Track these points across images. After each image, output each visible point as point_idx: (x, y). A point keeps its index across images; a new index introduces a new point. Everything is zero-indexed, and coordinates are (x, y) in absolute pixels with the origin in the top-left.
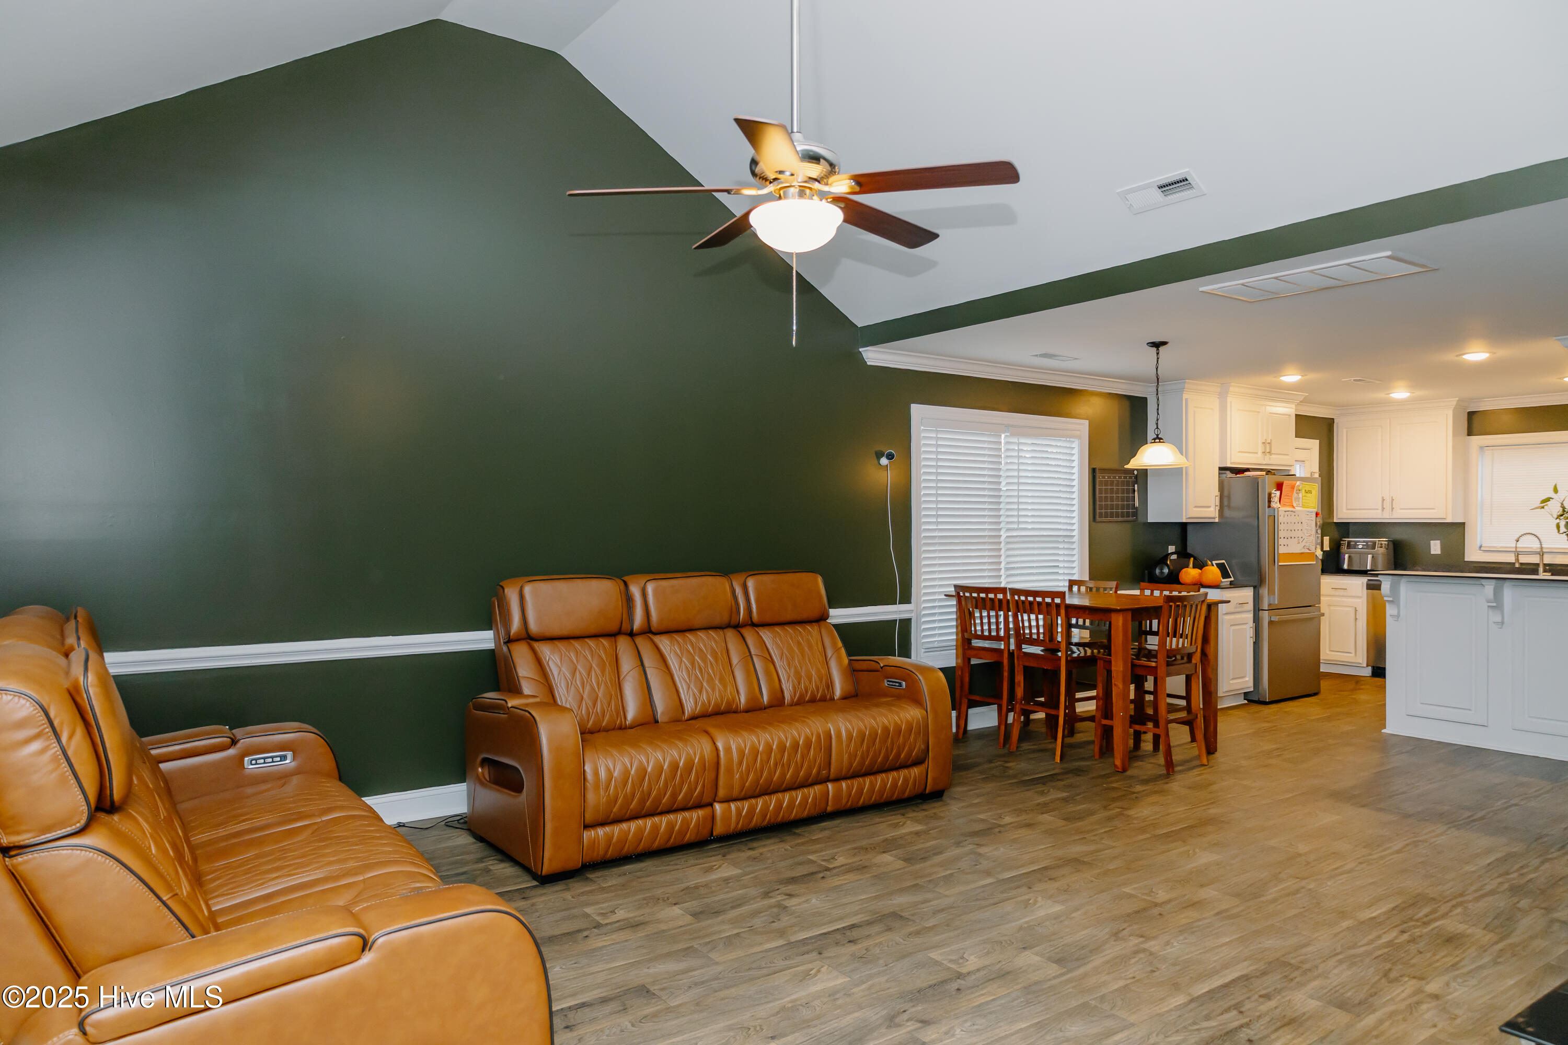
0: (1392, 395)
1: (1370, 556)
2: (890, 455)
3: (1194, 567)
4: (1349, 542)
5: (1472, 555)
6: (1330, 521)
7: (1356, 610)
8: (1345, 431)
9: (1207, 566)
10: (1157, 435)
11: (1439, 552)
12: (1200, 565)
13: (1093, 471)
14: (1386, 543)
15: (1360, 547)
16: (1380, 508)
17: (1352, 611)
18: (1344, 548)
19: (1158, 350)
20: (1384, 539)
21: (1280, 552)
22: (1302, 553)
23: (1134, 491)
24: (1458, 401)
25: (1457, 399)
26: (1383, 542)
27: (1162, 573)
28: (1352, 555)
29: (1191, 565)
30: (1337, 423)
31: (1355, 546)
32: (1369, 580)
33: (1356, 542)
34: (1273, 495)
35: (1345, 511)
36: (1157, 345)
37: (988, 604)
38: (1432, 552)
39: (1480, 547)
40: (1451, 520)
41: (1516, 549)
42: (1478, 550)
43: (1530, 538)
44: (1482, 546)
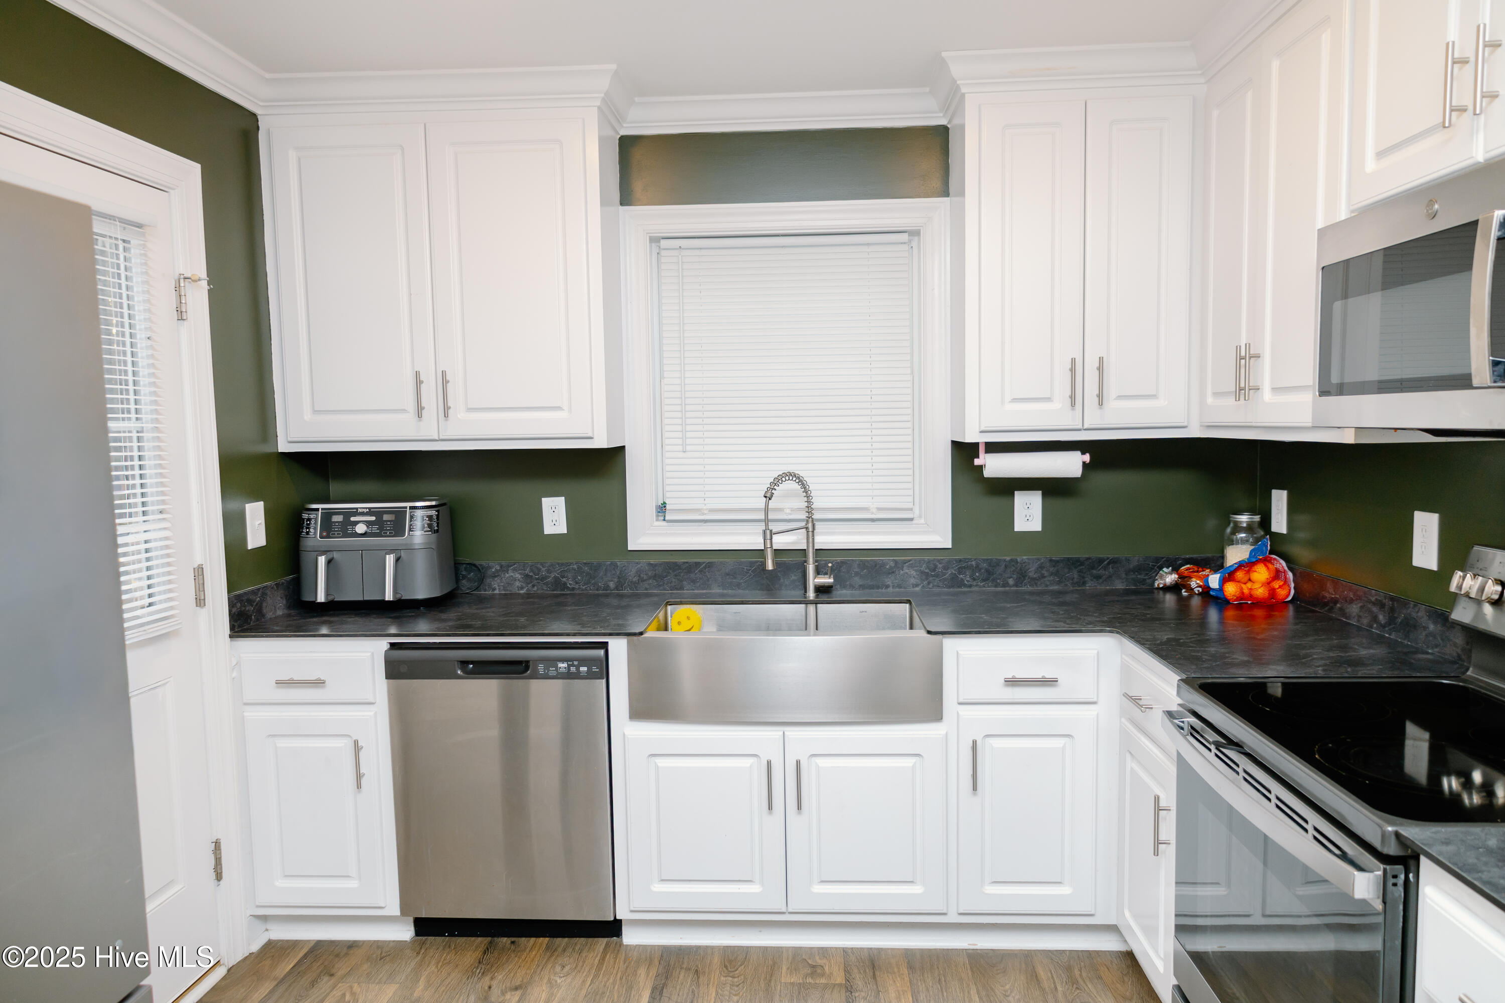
1: (390, 560)
4: (327, 515)
5: (644, 534)
6: (267, 449)
7: (357, 748)
8: (292, 155)
11: (563, 529)
14: (433, 513)
15: (361, 529)
16: (411, 406)
17: (345, 745)
18: (314, 536)
20: (426, 503)
26: (422, 513)
28: (336, 555)
30: (268, 132)
31: (347, 528)
32: (393, 646)
33: (348, 514)
35: (308, 416)
38: (549, 529)
39: (662, 509)
40: (601, 442)
41: (766, 514)
42: (657, 520)
43: (791, 486)
44: (668, 507)
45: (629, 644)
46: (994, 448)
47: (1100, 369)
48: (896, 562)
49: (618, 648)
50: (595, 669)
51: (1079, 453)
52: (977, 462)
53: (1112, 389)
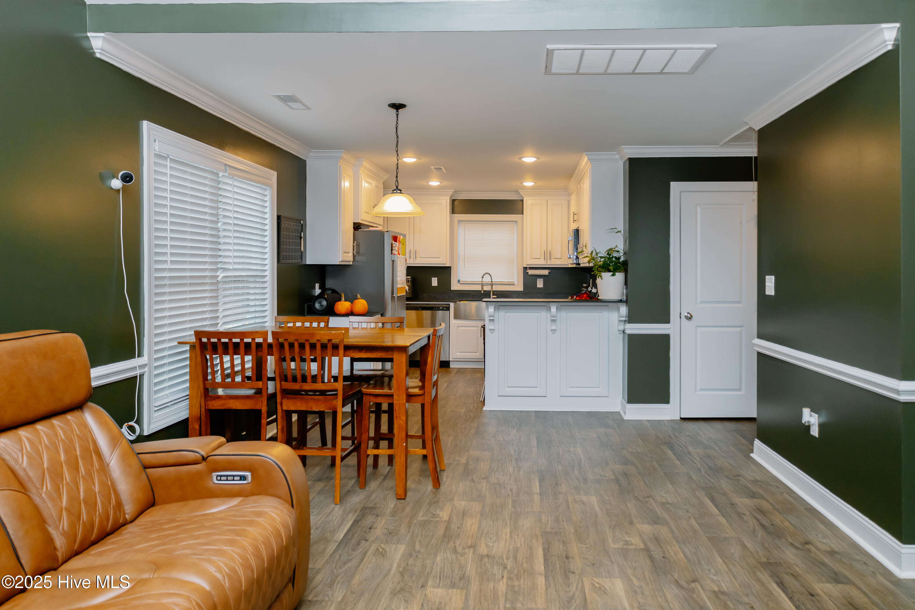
0: (430, 183)
2: (127, 177)
3: (345, 301)
5: (455, 286)
9: (357, 299)
10: (397, 187)
11: (437, 285)
12: (352, 299)
13: (279, 218)
14: (411, 279)
19: (397, 111)
20: (409, 277)
21: (398, 287)
22: (402, 287)
23: (301, 238)
24: (454, 191)
25: (454, 190)
26: (409, 279)
27: (322, 306)
29: (343, 299)
34: (394, 245)
36: (397, 107)
37: (220, 349)
38: (433, 285)
39: (459, 281)
40: (448, 265)
41: (482, 283)
42: (458, 283)
43: (487, 276)
44: (460, 280)
45: (454, 304)
46: (531, 268)
47: (550, 253)
48: (511, 294)
49: (452, 305)
50: (447, 309)
51: (548, 270)
52: (527, 271)
53: (553, 257)
